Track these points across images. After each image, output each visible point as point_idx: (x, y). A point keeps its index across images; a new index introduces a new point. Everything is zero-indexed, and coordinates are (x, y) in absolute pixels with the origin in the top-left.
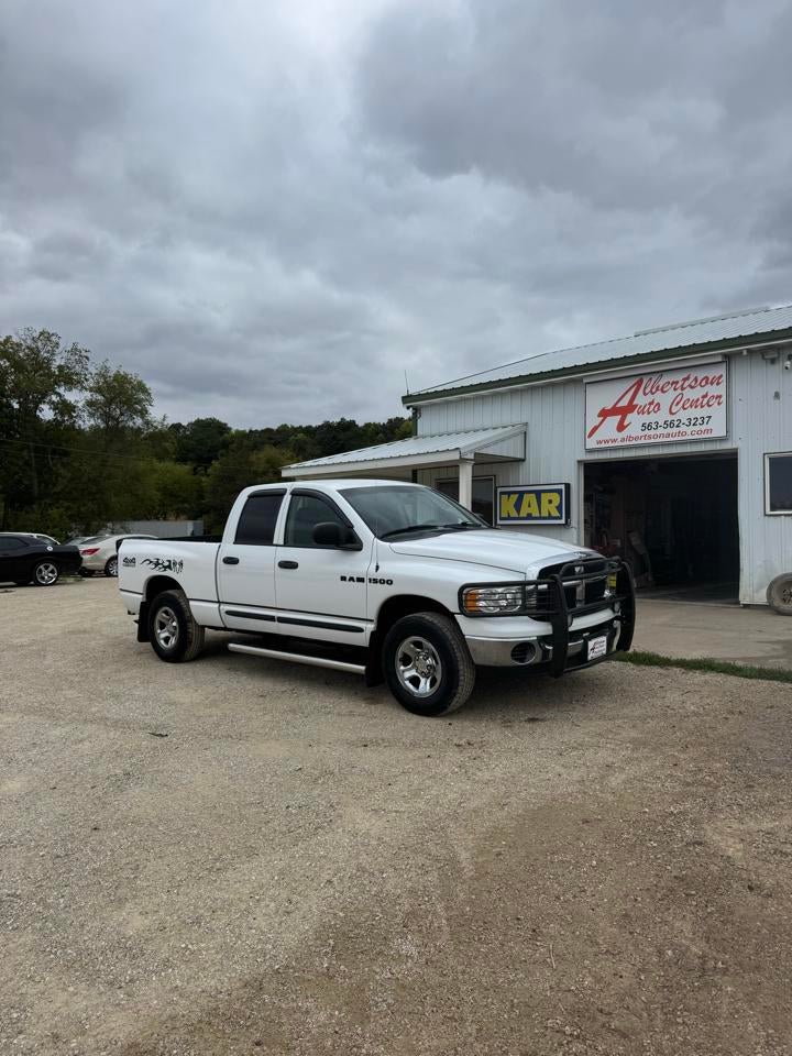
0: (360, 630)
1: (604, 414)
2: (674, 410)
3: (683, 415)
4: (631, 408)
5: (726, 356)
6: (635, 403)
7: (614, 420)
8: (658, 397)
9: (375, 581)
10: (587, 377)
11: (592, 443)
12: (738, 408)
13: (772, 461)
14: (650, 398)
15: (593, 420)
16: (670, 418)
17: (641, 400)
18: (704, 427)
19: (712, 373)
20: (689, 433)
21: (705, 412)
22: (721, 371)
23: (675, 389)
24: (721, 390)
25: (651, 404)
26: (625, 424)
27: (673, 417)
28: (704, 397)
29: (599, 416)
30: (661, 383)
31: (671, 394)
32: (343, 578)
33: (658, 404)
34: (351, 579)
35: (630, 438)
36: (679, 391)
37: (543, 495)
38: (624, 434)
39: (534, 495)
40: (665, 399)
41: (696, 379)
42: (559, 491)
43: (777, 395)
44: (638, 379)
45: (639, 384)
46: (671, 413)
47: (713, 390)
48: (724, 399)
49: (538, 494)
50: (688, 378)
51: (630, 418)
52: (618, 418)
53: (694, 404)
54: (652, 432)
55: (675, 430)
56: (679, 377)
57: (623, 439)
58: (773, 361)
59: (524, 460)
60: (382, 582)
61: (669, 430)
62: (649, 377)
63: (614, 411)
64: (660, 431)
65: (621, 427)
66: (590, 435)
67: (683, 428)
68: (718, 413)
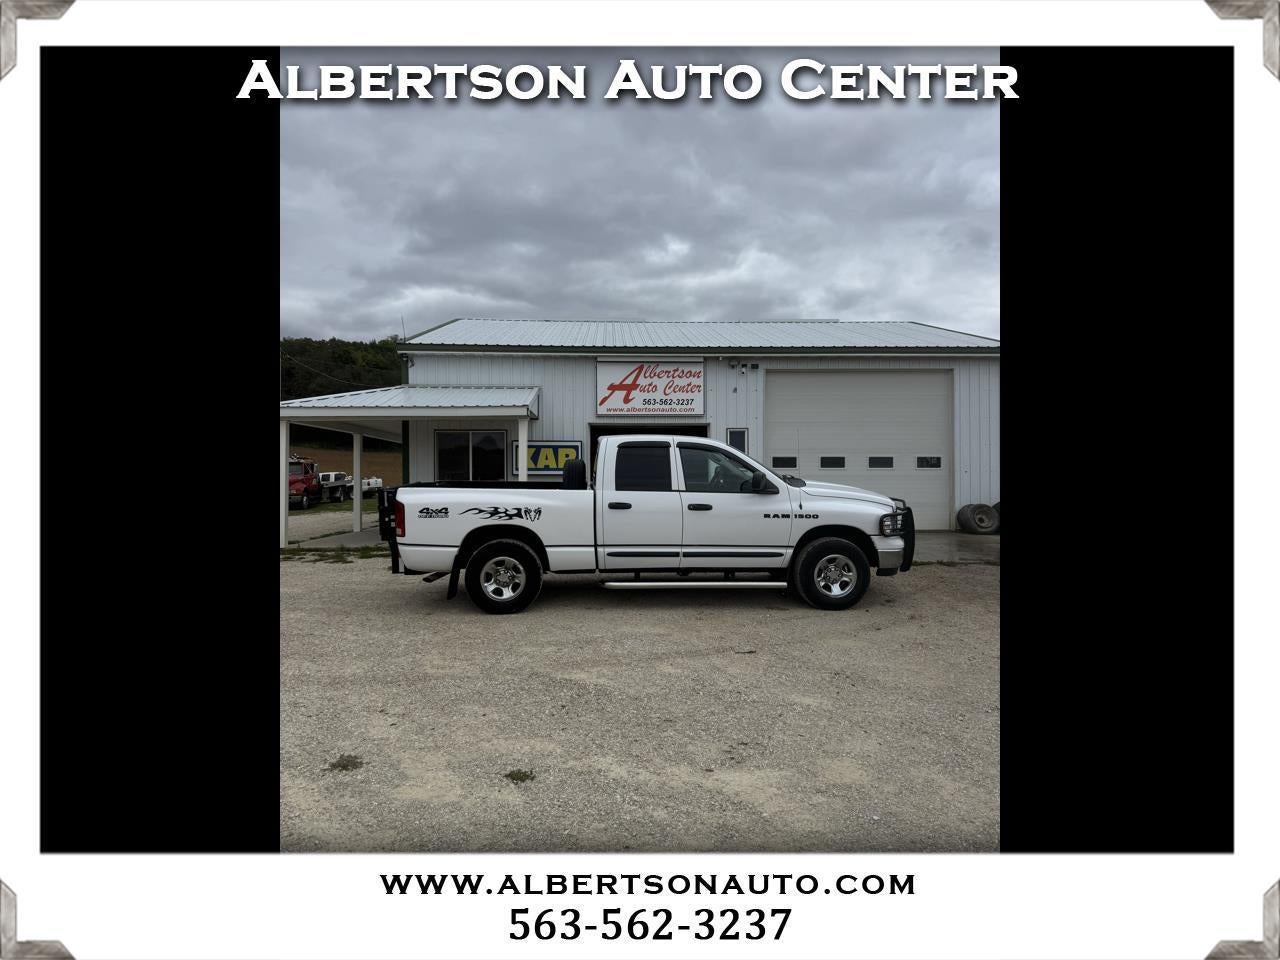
0: (781, 555)
1: (613, 388)
2: (668, 391)
3: (674, 397)
4: (634, 386)
5: (705, 358)
6: (638, 383)
7: (622, 394)
8: (655, 381)
9: (801, 516)
10: (601, 357)
11: (602, 410)
12: (710, 394)
13: (731, 432)
14: (649, 381)
15: (603, 392)
16: (664, 398)
17: (642, 381)
18: (689, 406)
19: (695, 369)
20: (678, 409)
21: (689, 396)
22: (699, 368)
23: (668, 377)
24: (699, 381)
25: (650, 385)
26: (630, 398)
27: (667, 397)
28: (689, 385)
29: (609, 389)
30: (658, 371)
31: (665, 380)
32: (767, 516)
33: (656, 386)
34: (776, 516)
35: (634, 409)
36: (671, 378)
37: (560, 450)
38: (630, 405)
39: (551, 450)
40: (661, 383)
41: (683, 372)
42: (576, 448)
43: (735, 390)
44: (639, 365)
45: (641, 368)
46: (665, 394)
47: (695, 381)
48: (702, 388)
49: (555, 449)
50: (677, 370)
51: (634, 394)
52: (624, 393)
53: (682, 389)
54: (651, 407)
55: (668, 407)
56: (671, 368)
57: (628, 410)
58: (733, 367)
59: (537, 419)
60: (808, 516)
61: (663, 406)
62: (648, 365)
63: (621, 387)
64: (657, 406)
65: (627, 400)
66: (601, 404)
67: (674, 406)
68: (698, 397)
